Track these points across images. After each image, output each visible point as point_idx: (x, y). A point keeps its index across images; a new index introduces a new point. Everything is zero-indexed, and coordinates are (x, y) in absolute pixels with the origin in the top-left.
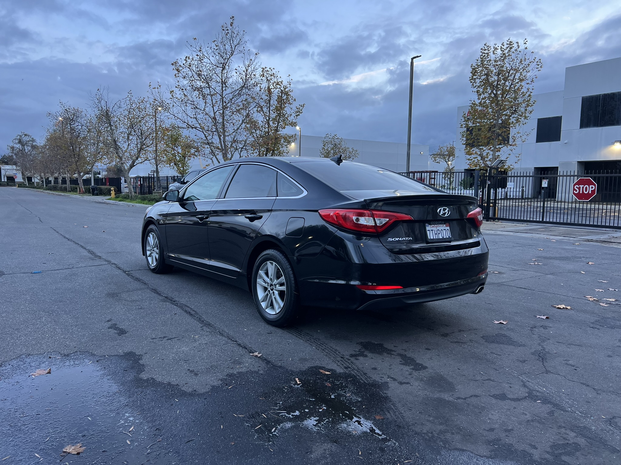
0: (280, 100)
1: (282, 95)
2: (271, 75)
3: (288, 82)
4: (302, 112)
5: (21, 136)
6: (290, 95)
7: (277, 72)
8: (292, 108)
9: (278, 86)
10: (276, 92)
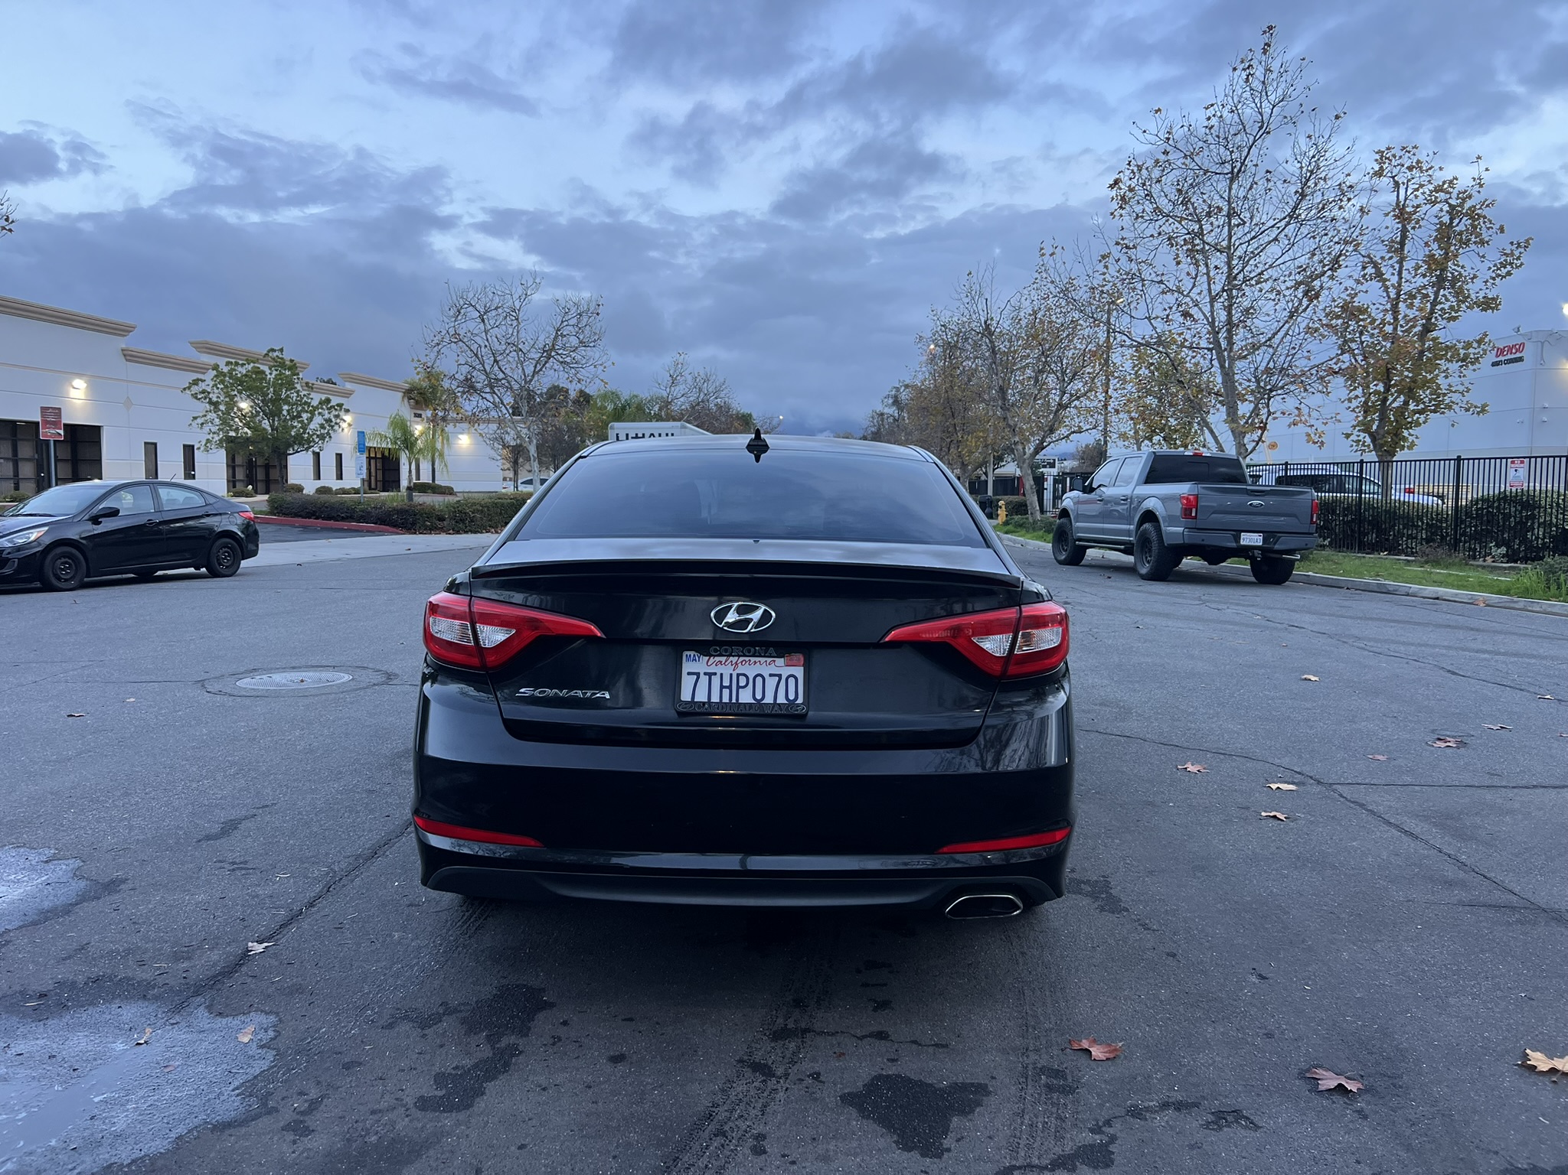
0: (1444, 234)
1: (1452, 220)
2: (1410, 168)
3: (1474, 179)
4: (1522, 264)
5: (898, 389)
6: (1485, 217)
7: (1431, 154)
8: (1483, 256)
9: (1441, 196)
10: (1432, 216)
